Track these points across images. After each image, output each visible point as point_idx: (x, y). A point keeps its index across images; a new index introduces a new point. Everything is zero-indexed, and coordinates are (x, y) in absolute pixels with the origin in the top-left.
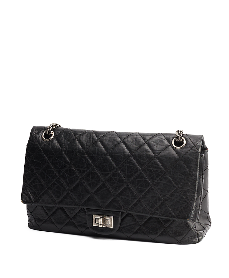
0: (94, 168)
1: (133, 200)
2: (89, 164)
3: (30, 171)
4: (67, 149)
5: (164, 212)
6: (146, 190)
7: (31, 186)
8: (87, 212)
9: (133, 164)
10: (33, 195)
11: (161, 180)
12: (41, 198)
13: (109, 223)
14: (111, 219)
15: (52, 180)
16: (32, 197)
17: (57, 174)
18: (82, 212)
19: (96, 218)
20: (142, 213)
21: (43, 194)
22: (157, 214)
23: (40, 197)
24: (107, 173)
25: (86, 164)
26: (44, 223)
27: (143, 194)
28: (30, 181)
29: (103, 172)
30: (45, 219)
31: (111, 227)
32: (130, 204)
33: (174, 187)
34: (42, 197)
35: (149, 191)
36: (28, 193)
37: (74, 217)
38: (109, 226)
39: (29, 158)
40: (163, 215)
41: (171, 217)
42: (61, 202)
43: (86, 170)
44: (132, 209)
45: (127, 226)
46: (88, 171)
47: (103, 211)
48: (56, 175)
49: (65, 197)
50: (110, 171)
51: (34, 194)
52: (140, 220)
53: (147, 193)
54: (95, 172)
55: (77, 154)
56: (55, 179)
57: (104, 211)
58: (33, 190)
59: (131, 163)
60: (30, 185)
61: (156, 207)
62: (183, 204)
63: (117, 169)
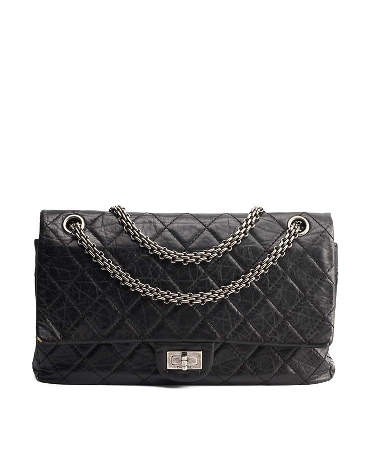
0: (166, 275)
1: (235, 321)
2: (157, 269)
3: (49, 287)
4: (115, 247)
5: (287, 336)
6: (255, 304)
7: (54, 313)
8: (157, 348)
9: (232, 264)
10: (58, 328)
11: (279, 287)
12: (73, 332)
13: (195, 362)
14: (199, 356)
15: (93, 299)
16: (56, 331)
17: (100, 289)
18: (145, 346)
19: (172, 357)
20: (251, 340)
21: (77, 325)
22: (276, 340)
23: (72, 330)
24: (189, 281)
25: (152, 269)
26: (74, 371)
27: (250, 311)
28: (52, 304)
29: (182, 281)
30: (77, 364)
31: (200, 367)
32: (230, 329)
33: (300, 295)
34: (75, 330)
35: (260, 306)
36: (49, 326)
37: (131, 357)
38: (195, 367)
39: (45, 265)
40: (285, 341)
41: (299, 344)
42: (110, 335)
43: (151, 279)
44: (234, 337)
45: (223, 364)
46: (156, 280)
47: (184, 344)
48: (98, 291)
49: (118, 327)
50: (195, 278)
51: (59, 326)
52: (244, 353)
53: (258, 309)
54: (168, 282)
55: (133, 254)
56: (98, 298)
57: (187, 343)
58: (58, 319)
59: (228, 262)
60: (50, 311)
61: (273, 329)
62: (316, 321)
63: (204, 274)
